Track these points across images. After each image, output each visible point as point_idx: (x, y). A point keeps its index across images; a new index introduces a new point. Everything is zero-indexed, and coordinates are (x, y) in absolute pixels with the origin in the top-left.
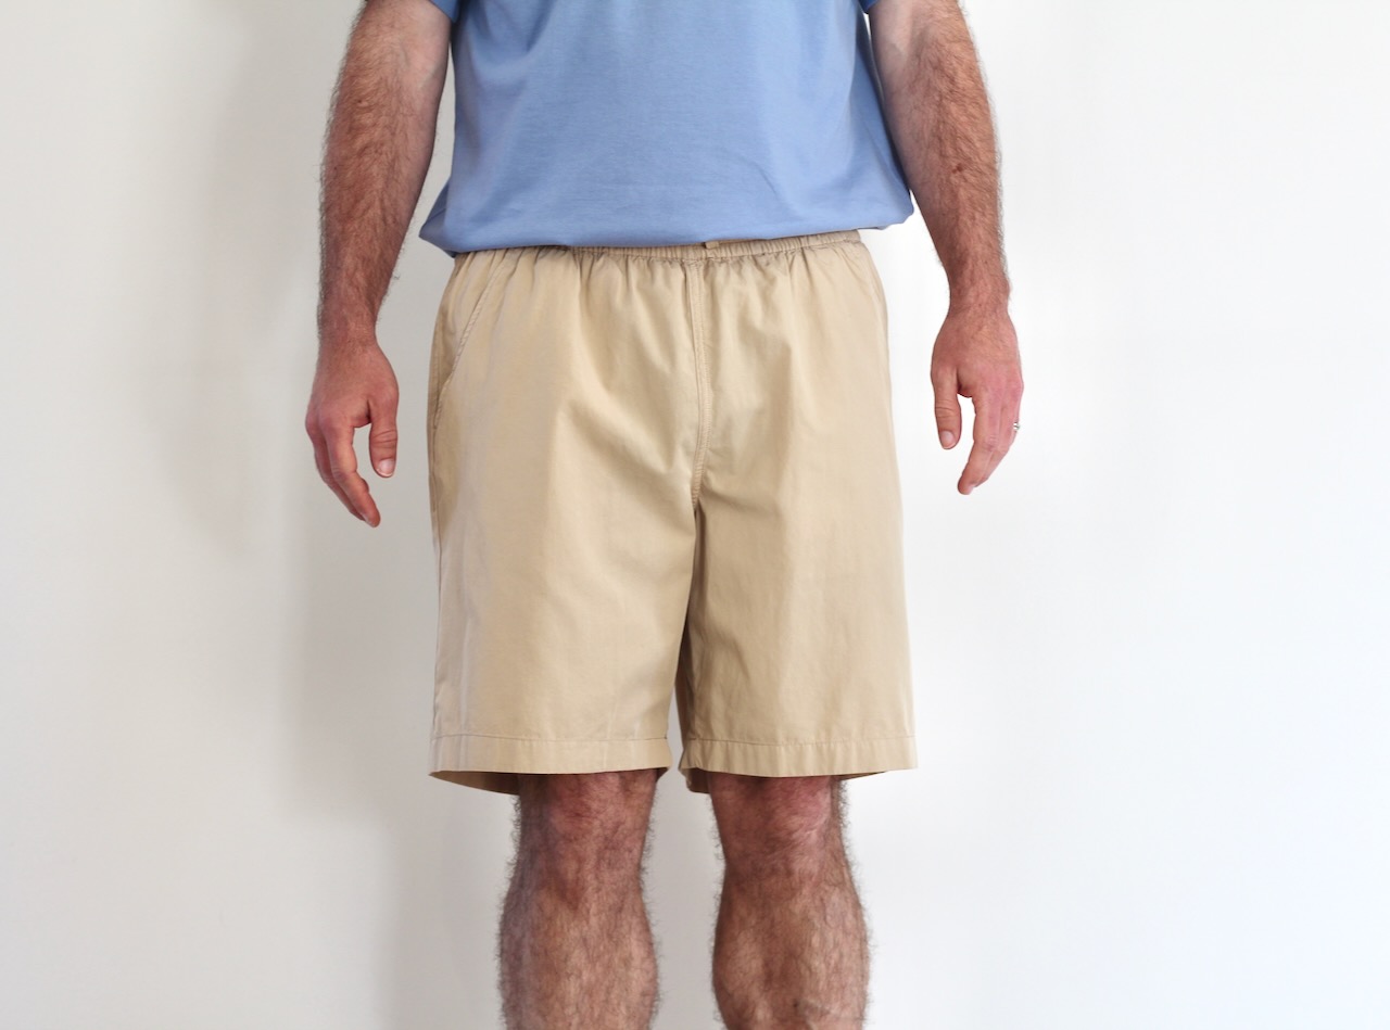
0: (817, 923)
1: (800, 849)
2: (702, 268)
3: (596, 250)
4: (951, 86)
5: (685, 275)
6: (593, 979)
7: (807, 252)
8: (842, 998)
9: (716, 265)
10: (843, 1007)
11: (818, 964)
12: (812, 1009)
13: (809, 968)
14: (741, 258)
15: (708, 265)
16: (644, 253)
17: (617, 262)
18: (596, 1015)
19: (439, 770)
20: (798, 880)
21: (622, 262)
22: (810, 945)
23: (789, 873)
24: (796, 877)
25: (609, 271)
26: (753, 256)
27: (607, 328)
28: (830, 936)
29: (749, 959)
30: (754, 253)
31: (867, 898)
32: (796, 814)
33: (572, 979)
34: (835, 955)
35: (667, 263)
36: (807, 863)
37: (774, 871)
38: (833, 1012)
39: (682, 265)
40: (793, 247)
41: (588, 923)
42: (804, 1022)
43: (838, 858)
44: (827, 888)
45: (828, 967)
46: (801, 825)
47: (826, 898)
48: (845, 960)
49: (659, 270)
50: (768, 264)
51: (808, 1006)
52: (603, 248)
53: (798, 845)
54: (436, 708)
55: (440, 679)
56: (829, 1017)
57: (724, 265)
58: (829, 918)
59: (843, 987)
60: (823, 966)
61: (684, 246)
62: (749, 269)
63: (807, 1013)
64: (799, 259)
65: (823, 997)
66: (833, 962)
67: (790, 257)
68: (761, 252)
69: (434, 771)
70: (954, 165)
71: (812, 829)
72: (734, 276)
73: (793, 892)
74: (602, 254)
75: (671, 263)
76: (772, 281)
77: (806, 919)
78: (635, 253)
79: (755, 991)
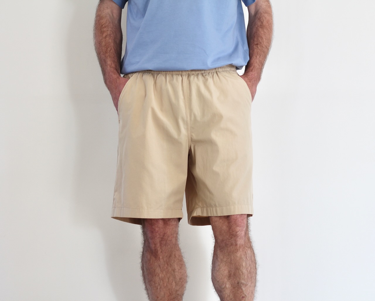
0: (244, 259)
1: (239, 237)
2: (187, 76)
3: (158, 72)
4: (261, 24)
5: (182, 78)
6: (163, 276)
7: (218, 72)
8: (251, 280)
9: (191, 75)
10: (252, 283)
11: (244, 271)
12: (243, 284)
13: (242, 272)
14: (198, 74)
15: (189, 76)
16: (171, 73)
17: (164, 76)
18: (165, 285)
19: (114, 216)
20: (239, 247)
21: (165, 75)
22: (242, 266)
23: (236, 245)
24: (238, 245)
25: (161, 78)
26: (202, 73)
27: (160, 93)
28: (248, 263)
29: (224, 270)
30: (202, 72)
31: (256, 251)
32: (238, 226)
33: (157, 276)
34: (249, 268)
35: (177, 75)
36: (241, 241)
37: (232, 244)
38: (249, 284)
39: (181, 76)
40: (213, 71)
41: (160, 261)
42: (241, 288)
43: (248, 240)
44: (247, 249)
45: (247, 272)
46: (240, 230)
47: (246, 252)
48: (252, 269)
49: (175, 77)
50: (206, 75)
51: (242, 283)
53: (239, 236)
54: (114, 199)
55: (115, 191)
56: (248, 286)
57: (193, 76)
58: (247, 257)
59: (252, 277)
60: (246, 272)
61: (182, 71)
62: (200, 77)
63: (242, 285)
64: (215, 74)
65: (246, 280)
66: (249, 270)
67: (213, 74)
68: (204, 72)
69: (113, 216)
71: (243, 231)
72: (196, 78)
73: (237, 250)
74: (160, 73)
75: (178, 75)
76: (207, 80)
77: (241, 258)
78: (169, 73)
79: (226, 280)
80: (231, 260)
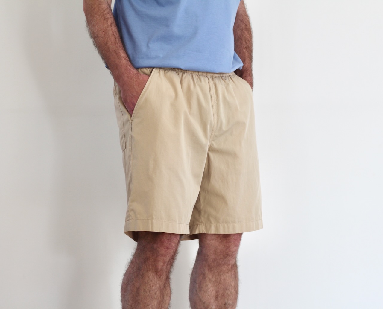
5: (208, 80)
7: (230, 76)
15: (213, 78)
21: (191, 75)
26: (221, 76)
29: (212, 291)
37: (224, 264)
39: (207, 77)
49: (202, 79)
50: (225, 79)
51: (229, 304)
52: (185, 70)
56: (234, 307)
57: (217, 79)
62: (221, 80)
65: (233, 301)
67: (228, 78)
70: (245, 46)
72: (219, 82)
75: (204, 76)
78: (194, 73)
79: (212, 301)
80: (221, 280)
